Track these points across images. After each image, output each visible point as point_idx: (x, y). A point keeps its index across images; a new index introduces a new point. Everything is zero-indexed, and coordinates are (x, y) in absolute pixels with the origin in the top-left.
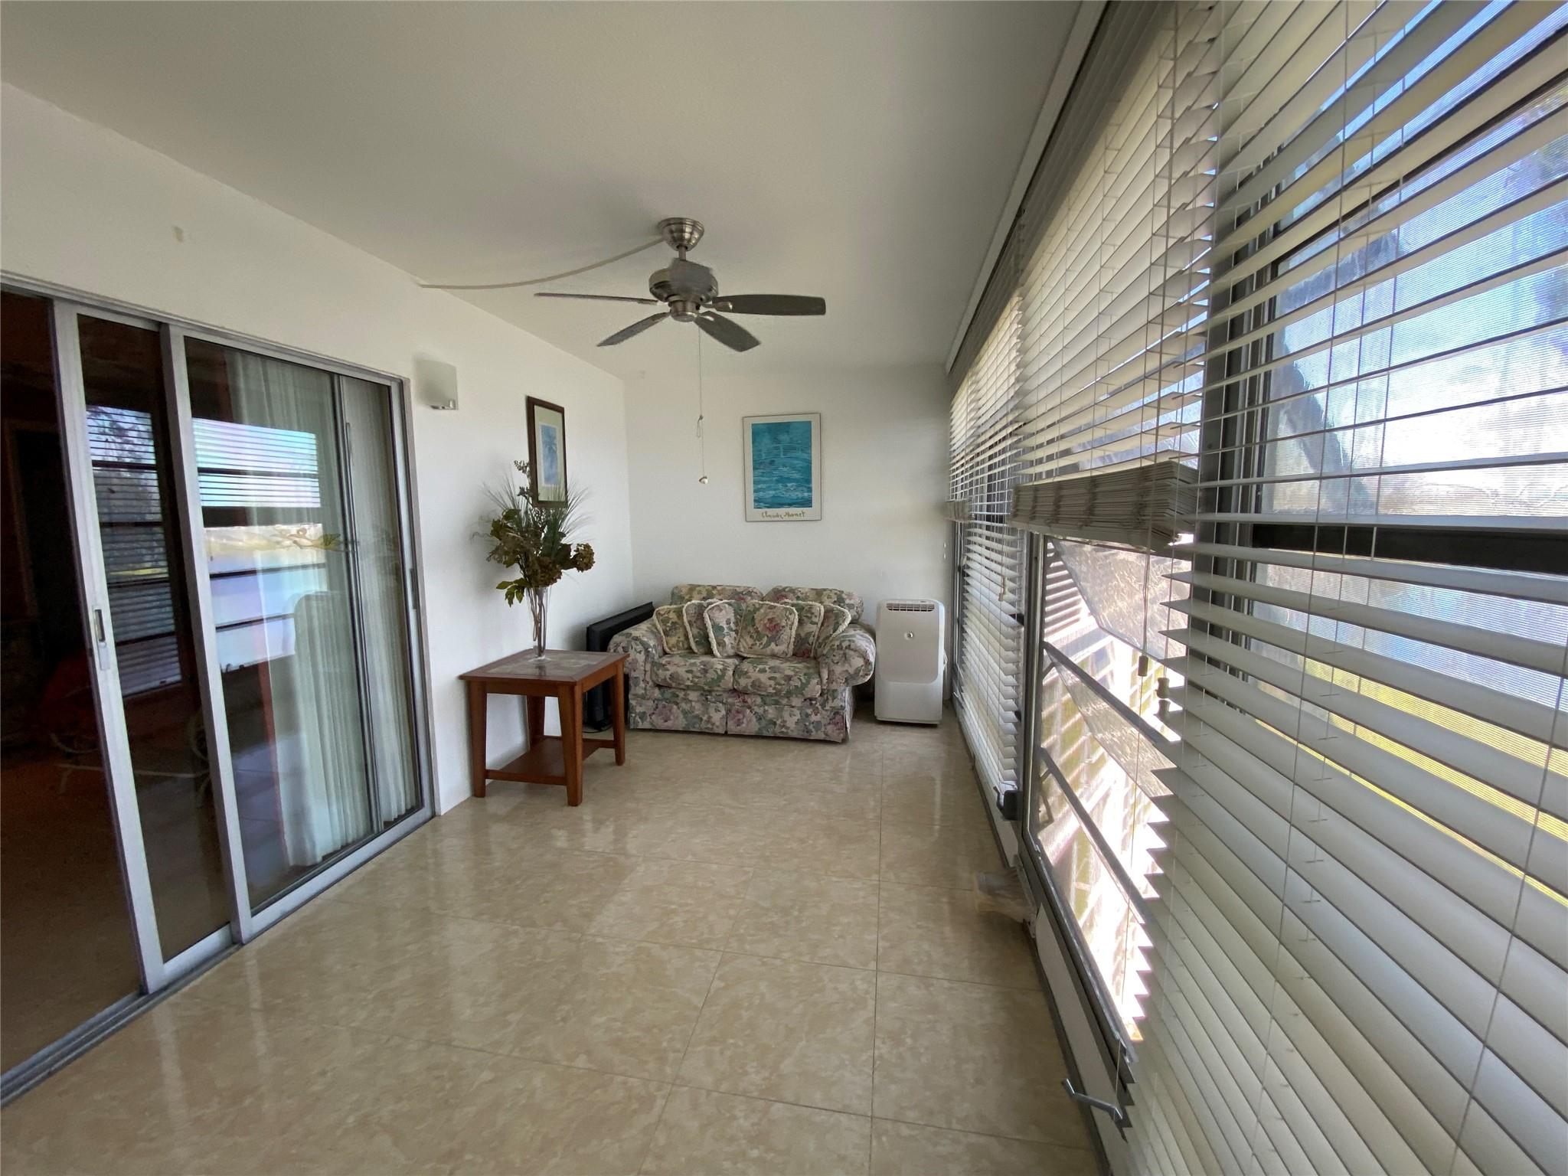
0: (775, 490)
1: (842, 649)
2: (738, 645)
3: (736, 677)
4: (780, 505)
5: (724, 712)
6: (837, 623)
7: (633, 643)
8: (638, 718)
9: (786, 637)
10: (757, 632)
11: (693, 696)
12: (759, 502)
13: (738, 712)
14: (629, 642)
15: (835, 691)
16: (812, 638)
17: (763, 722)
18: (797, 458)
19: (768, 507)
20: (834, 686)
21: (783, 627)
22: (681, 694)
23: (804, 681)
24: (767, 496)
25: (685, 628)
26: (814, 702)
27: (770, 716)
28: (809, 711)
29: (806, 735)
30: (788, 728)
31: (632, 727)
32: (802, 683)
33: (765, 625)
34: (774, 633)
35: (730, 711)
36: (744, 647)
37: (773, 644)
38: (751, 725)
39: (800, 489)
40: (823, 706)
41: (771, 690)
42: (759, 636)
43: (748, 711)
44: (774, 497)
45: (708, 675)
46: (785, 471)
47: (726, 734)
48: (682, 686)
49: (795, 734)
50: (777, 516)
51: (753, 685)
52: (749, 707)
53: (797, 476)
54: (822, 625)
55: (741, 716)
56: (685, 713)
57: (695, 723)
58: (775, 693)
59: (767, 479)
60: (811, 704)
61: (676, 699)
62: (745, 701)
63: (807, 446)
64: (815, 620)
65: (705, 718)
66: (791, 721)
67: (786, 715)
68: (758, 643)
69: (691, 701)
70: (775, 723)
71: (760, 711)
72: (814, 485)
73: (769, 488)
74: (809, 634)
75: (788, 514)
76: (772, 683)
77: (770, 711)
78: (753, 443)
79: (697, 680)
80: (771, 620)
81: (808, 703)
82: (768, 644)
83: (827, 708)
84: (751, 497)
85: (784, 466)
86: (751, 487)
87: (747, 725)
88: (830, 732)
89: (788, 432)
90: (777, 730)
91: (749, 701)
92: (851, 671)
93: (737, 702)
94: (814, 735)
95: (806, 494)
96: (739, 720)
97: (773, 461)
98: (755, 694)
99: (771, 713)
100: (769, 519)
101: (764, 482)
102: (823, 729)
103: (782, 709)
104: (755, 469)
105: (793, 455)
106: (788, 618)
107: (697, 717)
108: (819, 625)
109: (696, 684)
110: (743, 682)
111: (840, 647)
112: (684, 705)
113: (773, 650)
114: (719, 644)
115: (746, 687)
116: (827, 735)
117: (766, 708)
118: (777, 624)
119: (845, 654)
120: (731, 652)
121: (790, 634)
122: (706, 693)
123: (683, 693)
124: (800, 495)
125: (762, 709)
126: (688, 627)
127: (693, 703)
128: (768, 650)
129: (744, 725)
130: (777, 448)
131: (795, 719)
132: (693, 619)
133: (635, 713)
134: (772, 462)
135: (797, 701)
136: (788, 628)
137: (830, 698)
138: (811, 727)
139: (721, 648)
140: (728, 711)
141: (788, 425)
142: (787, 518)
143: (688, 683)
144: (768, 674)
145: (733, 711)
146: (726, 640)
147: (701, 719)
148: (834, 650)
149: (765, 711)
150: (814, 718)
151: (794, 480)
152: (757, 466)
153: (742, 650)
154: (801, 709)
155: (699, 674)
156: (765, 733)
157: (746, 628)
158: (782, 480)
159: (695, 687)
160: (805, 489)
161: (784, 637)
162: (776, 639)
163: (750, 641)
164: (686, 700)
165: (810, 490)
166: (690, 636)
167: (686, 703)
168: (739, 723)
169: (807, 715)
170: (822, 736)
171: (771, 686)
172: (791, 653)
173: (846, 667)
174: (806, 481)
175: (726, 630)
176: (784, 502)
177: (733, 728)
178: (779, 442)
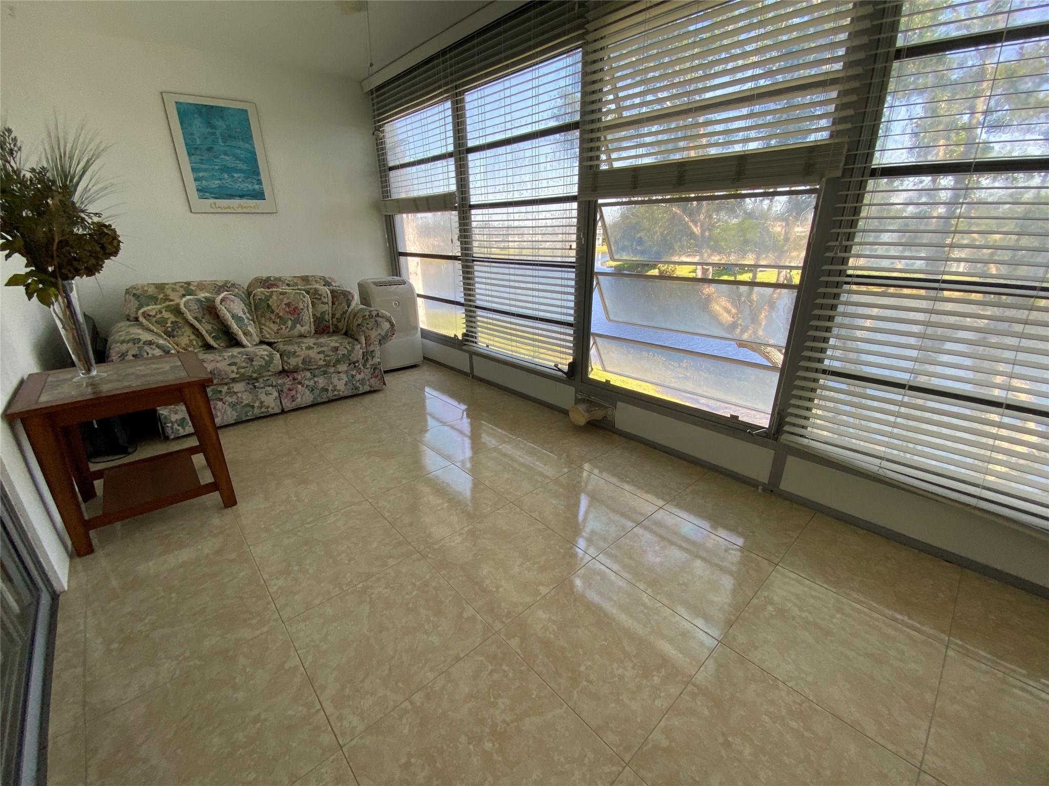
0: (220, 179)
1: (372, 317)
2: (261, 332)
3: (285, 358)
4: (231, 196)
5: (276, 394)
6: (348, 300)
7: (147, 348)
8: (176, 426)
9: (307, 318)
10: (280, 317)
11: (239, 387)
12: (203, 192)
13: (290, 390)
14: (140, 349)
15: (372, 351)
16: (327, 316)
17: (317, 392)
18: (240, 148)
19: (216, 198)
20: (371, 348)
21: (302, 309)
22: (225, 389)
23: (349, 348)
24: (214, 186)
25: (192, 326)
26: (357, 364)
27: (321, 386)
28: (354, 373)
29: (355, 392)
30: (339, 391)
31: (172, 437)
32: (348, 351)
33: (284, 309)
34: (296, 316)
35: (282, 391)
36: (269, 333)
37: (298, 326)
38: (304, 396)
39: (249, 180)
40: (364, 366)
41: (321, 363)
42: (283, 321)
43: (300, 386)
44: (220, 187)
45: (254, 363)
46: (229, 161)
47: (283, 412)
48: (226, 381)
49: (346, 394)
50: (229, 208)
51: (304, 362)
52: (300, 383)
53: (244, 167)
54: (333, 303)
55: (294, 393)
56: (233, 406)
57: (246, 412)
58: (326, 365)
59: (207, 167)
60: (355, 366)
61: (219, 396)
62: (294, 379)
63: (248, 137)
64: (326, 300)
65: (257, 404)
66: (340, 384)
67: (335, 380)
68: (284, 327)
69: (236, 393)
70: (327, 390)
71: (312, 383)
72: (263, 177)
73: (213, 177)
74: (323, 313)
75: (241, 206)
76: (322, 356)
77: (320, 381)
78: (181, 124)
79: (243, 371)
80: (288, 305)
81: (352, 366)
82: (293, 327)
83: (368, 366)
84: (192, 186)
85: (226, 154)
86: (189, 176)
87: (302, 398)
88: (373, 384)
89: (222, 117)
90: (330, 394)
91: (299, 377)
92: (383, 334)
93: (287, 381)
94: (361, 390)
95: (257, 187)
96: (293, 397)
97: (212, 148)
98: (304, 370)
99: (321, 382)
100: (219, 210)
101: (205, 170)
102: (368, 383)
103: (331, 378)
104: (190, 154)
105: (234, 144)
106: (304, 301)
107: (248, 405)
108: (330, 304)
109: (243, 374)
110: (293, 361)
111: (371, 316)
112: (229, 399)
113: (300, 331)
114: (245, 334)
115: (297, 365)
116: (371, 386)
117: (316, 379)
118: (296, 307)
119: (376, 321)
120: (257, 340)
121: (308, 315)
122: (251, 381)
123: (226, 387)
124: (250, 187)
125: (312, 381)
126: (197, 324)
127: (239, 395)
128: (295, 332)
129: (299, 399)
130: (214, 134)
131: (344, 382)
132: (200, 316)
133: (171, 422)
134: (210, 149)
135: (343, 367)
136: (305, 310)
137: (369, 358)
138: (358, 384)
139: (248, 338)
140: (280, 392)
141: (221, 109)
142: (240, 210)
143: (234, 375)
144: (316, 350)
145: (285, 390)
146: (249, 328)
147: (253, 407)
148: (366, 319)
149: (315, 382)
150: (358, 377)
151: (241, 171)
152: (193, 151)
153: (268, 336)
154: (346, 372)
155: (244, 364)
156: (319, 400)
157: (264, 316)
158: (225, 169)
159: (242, 378)
160: (255, 181)
161: (306, 318)
162: (298, 321)
163: (275, 327)
164: (231, 393)
165: (260, 182)
166: (204, 333)
167: (231, 397)
168: (293, 399)
169: (353, 376)
170: (367, 388)
171: (320, 359)
172: (313, 331)
173: (379, 331)
174: (254, 171)
175: (246, 321)
176: (234, 193)
177: (288, 405)
178: (214, 127)
